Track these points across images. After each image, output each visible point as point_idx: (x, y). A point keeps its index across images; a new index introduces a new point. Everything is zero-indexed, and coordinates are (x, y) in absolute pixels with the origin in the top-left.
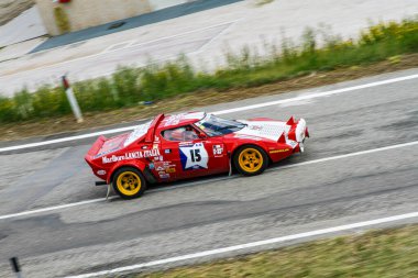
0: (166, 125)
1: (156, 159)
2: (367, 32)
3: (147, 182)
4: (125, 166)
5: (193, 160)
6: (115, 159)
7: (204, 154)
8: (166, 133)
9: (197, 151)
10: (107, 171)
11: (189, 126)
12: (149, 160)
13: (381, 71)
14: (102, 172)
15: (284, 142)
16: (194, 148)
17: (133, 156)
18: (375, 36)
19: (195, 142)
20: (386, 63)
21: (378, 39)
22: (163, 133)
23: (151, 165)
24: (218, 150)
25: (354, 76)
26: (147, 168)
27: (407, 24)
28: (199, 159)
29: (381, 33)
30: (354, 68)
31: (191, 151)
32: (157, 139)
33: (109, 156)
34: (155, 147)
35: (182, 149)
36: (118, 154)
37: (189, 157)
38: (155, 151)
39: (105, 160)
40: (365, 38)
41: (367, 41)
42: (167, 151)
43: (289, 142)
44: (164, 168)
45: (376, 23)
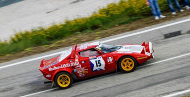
0: (81, 49)
1: (77, 66)
2: (14, 36)
3: (73, 79)
4: (61, 72)
5: (97, 66)
6: (55, 68)
7: (103, 62)
8: (81, 53)
9: (99, 61)
10: (52, 75)
11: (93, 49)
12: (74, 67)
13: (22, 56)
14: (48, 76)
15: (144, 53)
16: (97, 59)
17: (65, 66)
18: (18, 39)
19: (97, 56)
20: (24, 52)
21: (20, 40)
22: (79, 53)
23: (75, 70)
24: (110, 60)
25: (8, 60)
26: (73, 71)
27: (34, 32)
28: (100, 65)
29: (20, 37)
30: (8, 55)
31: (96, 61)
32: (77, 56)
33: (52, 67)
34: (77, 60)
35: (91, 60)
36: (57, 66)
37: (95, 65)
38: (76, 63)
39: (50, 69)
40: (13, 40)
41: (14, 41)
42: (83, 62)
43: (146, 53)
44: (81, 71)
45: (18, 32)
